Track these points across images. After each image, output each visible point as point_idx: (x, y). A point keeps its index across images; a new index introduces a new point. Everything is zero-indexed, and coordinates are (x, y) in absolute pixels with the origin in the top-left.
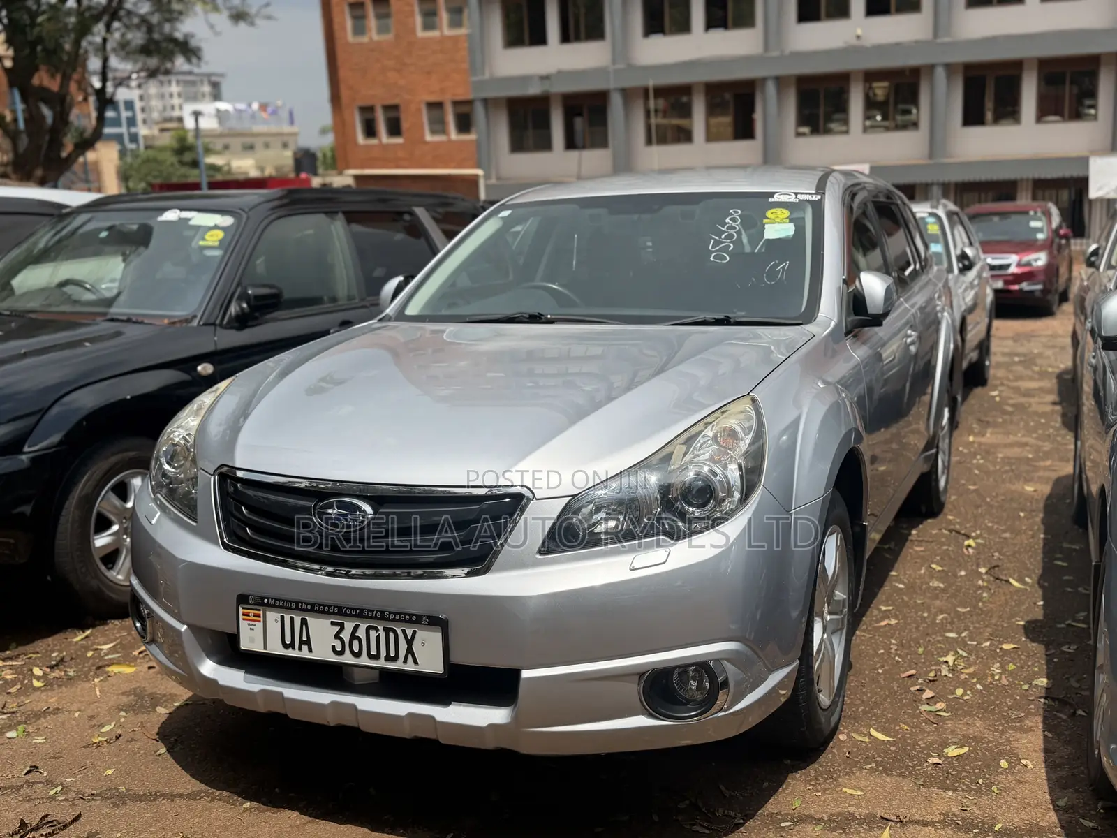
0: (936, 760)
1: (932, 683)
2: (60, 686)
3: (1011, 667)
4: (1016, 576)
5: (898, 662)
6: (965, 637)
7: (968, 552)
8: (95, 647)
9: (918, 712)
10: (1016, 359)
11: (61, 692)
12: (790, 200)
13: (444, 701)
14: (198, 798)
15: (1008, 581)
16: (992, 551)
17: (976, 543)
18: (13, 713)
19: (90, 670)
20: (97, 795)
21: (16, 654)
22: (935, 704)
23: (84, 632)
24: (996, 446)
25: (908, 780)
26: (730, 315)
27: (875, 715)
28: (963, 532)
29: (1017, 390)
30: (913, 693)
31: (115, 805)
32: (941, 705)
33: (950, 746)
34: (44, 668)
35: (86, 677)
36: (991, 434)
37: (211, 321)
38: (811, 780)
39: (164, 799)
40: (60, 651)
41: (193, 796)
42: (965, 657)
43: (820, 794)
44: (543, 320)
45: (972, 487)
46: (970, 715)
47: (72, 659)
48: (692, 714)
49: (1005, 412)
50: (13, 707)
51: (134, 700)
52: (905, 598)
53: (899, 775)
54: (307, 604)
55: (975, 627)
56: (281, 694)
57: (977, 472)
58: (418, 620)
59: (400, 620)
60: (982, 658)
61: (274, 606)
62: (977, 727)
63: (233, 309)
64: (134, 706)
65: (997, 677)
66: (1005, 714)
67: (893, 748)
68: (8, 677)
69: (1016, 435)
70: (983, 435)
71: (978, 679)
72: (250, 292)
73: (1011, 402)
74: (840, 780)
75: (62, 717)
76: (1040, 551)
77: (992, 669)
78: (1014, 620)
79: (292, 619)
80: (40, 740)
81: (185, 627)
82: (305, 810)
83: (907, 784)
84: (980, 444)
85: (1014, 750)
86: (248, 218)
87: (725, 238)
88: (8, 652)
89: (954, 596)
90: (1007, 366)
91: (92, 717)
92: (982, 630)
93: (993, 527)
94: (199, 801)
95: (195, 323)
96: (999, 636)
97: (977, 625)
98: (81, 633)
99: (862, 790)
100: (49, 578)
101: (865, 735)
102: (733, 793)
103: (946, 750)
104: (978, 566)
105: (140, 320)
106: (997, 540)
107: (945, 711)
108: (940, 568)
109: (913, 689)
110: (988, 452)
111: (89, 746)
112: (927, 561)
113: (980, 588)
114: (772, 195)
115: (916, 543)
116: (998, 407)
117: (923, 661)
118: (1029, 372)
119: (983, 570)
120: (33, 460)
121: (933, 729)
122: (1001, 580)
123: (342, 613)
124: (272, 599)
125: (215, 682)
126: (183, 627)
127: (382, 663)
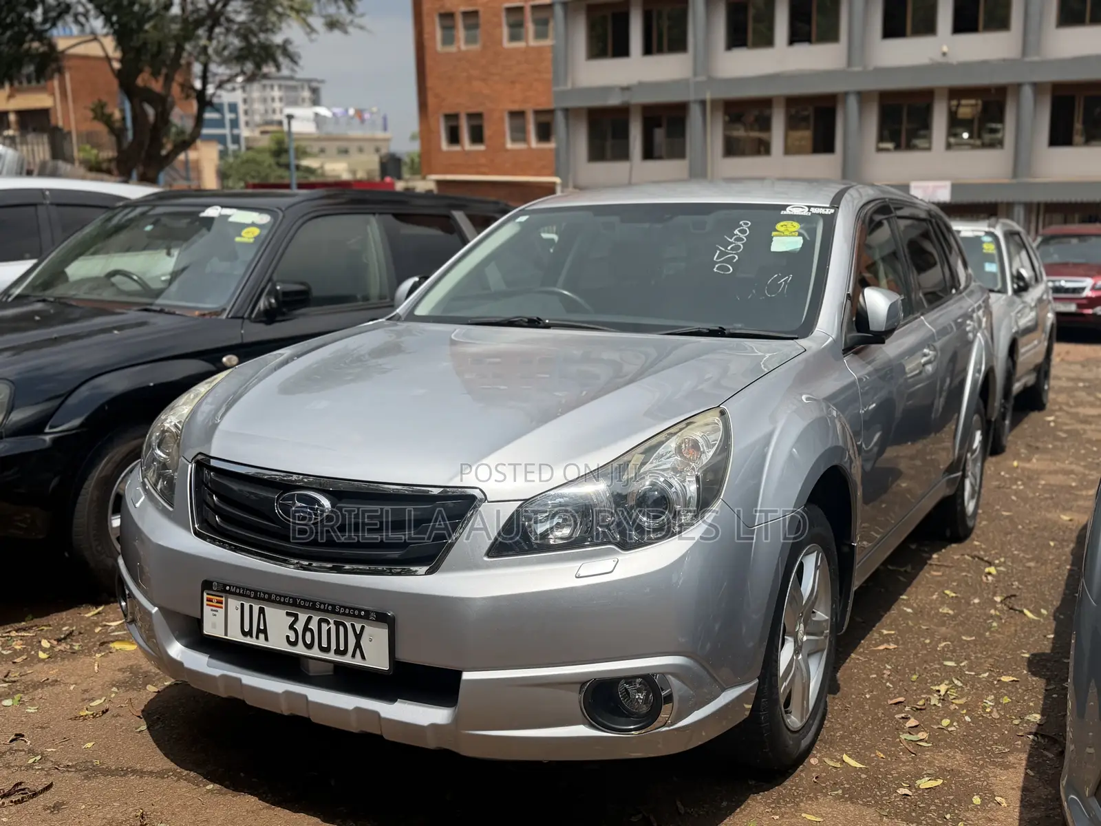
0: (907, 791)
1: (919, 712)
2: (63, 659)
3: (1006, 700)
4: (1031, 608)
5: (888, 687)
6: (964, 666)
7: (987, 579)
8: (104, 623)
9: (898, 740)
10: (1081, 384)
11: (63, 665)
12: (802, 214)
13: (390, 698)
14: (166, 776)
15: (1022, 612)
16: (1013, 579)
17: (997, 571)
18: (14, 682)
19: (94, 645)
20: (71, 767)
21: (30, 625)
22: (917, 734)
23: (97, 608)
24: (1040, 473)
25: (872, 810)
26: (724, 327)
27: (853, 741)
28: (986, 559)
29: (1075, 416)
30: (897, 721)
31: (87, 777)
32: (923, 735)
33: (924, 777)
34: (52, 641)
35: (89, 652)
36: (1037, 460)
37: (240, 315)
38: (773, 803)
39: (133, 775)
40: (71, 625)
41: (161, 775)
42: (960, 687)
43: (778, 817)
44: (542, 325)
45: (1006, 514)
46: (952, 746)
47: (80, 633)
48: (632, 727)
49: (1057, 438)
50: (15, 676)
51: (128, 677)
52: (910, 623)
53: (864, 804)
54: (265, 593)
55: (976, 657)
56: (240, 680)
57: (1014, 498)
58: (366, 616)
59: (348, 615)
60: (977, 689)
61: (234, 593)
62: (957, 761)
63: (262, 304)
64: (127, 682)
65: (988, 710)
66: (989, 748)
67: (863, 776)
68: (18, 647)
69: (1064, 462)
70: (1029, 460)
71: (968, 710)
72: (278, 288)
73: (1066, 428)
74: (802, 804)
75: (57, 689)
76: (1063, 583)
77: (985, 701)
78: (1018, 652)
79: (251, 607)
80: (31, 710)
81: (156, 609)
82: (264, 796)
83: (870, 814)
84: (1023, 469)
85: (990, 786)
86: (284, 217)
87: (732, 249)
88: (23, 623)
89: (962, 624)
90: (1070, 391)
91: (85, 691)
92: (983, 661)
93: (1018, 555)
94: (166, 780)
95: (224, 316)
96: (999, 667)
97: (979, 655)
98: (94, 608)
99: (822, 817)
100: (66, 554)
101: (838, 760)
102: (689, 810)
103: (918, 782)
104: (995, 594)
105: (172, 310)
106: (1021, 568)
107: (926, 742)
108: (954, 595)
109: (897, 716)
110: (1030, 478)
111: (76, 718)
112: (941, 585)
113: (992, 616)
114: (784, 207)
115: (935, 567)
116: (1051, 433)
117: (915, 688)
118: (1091, 399)
119: (998, 599)
120: (55, 441)
121: (910, 759)
122: (1015, 610)
123: (296, 604)
124: (234, 587)
125: (181, 664)
126: (154, 610)
127: (332, 656)
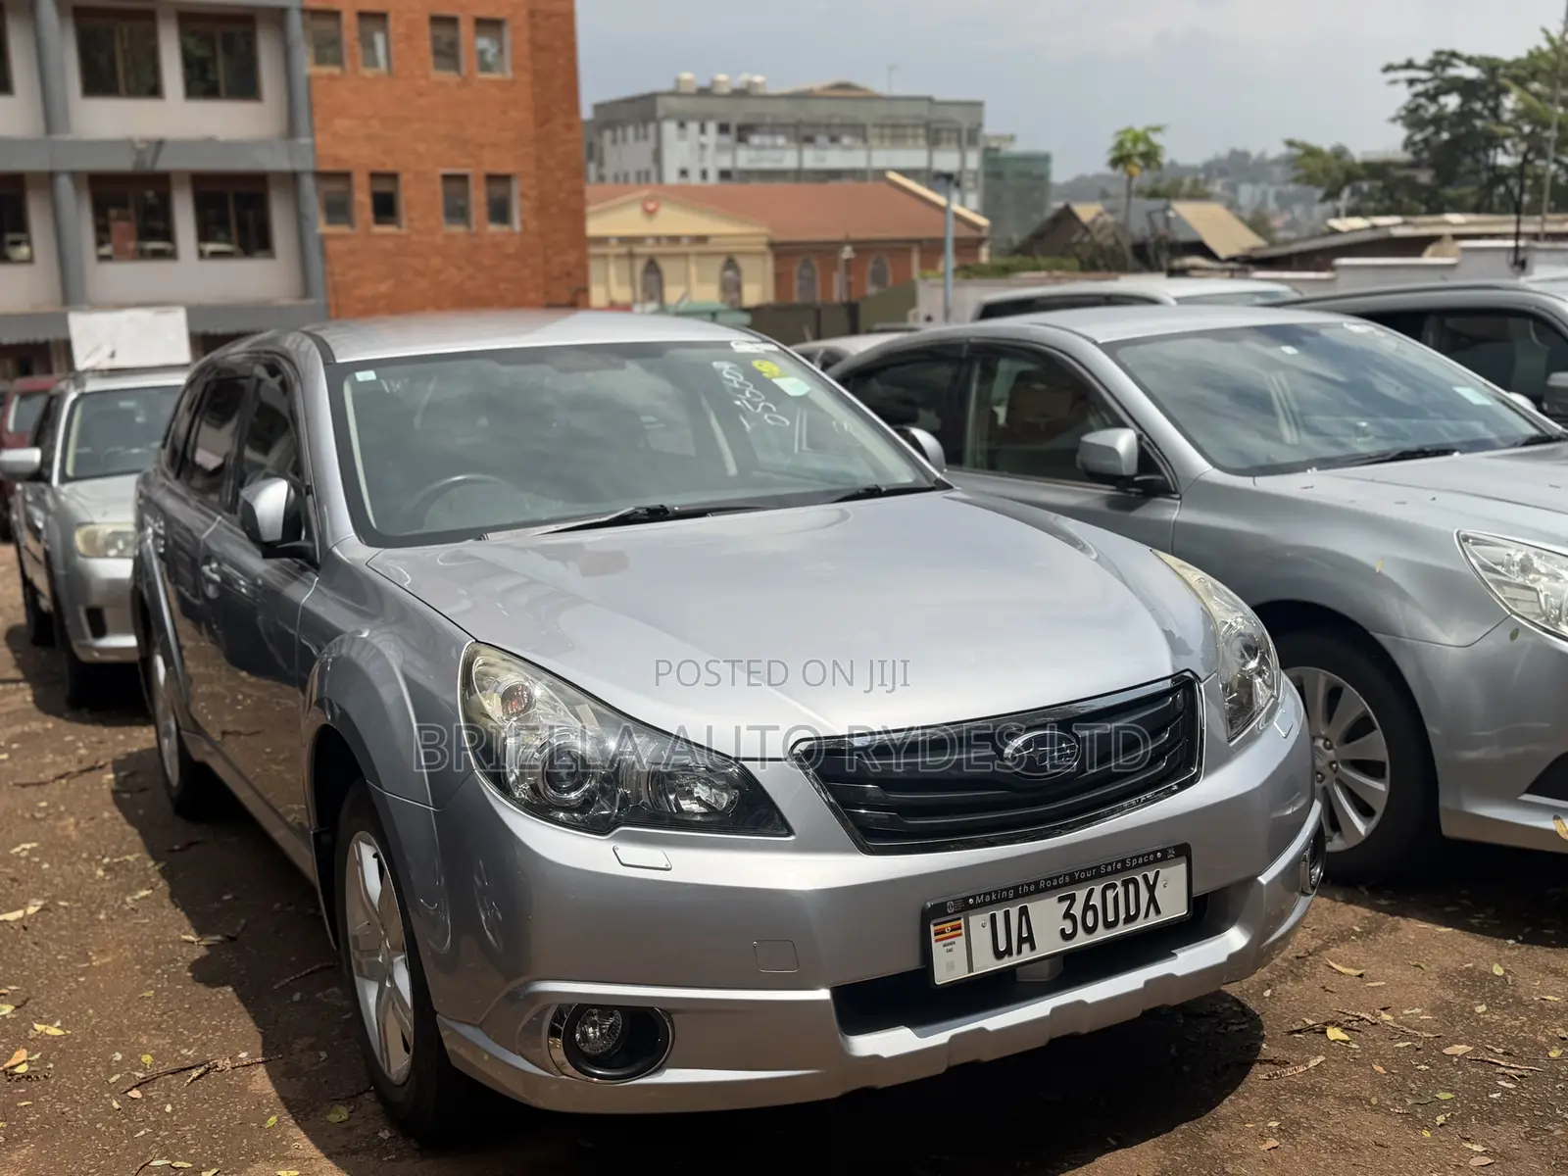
54: (1029, 885)
58: (1164, 856)
59: (1141, 865)
61: (982, 905)
79: (1007, 913)
81: (828, 992)
123: (1074, 880)
124: (980, 895)
125: (876, 1059)
126: (823, 994)
127: (1122, 929)
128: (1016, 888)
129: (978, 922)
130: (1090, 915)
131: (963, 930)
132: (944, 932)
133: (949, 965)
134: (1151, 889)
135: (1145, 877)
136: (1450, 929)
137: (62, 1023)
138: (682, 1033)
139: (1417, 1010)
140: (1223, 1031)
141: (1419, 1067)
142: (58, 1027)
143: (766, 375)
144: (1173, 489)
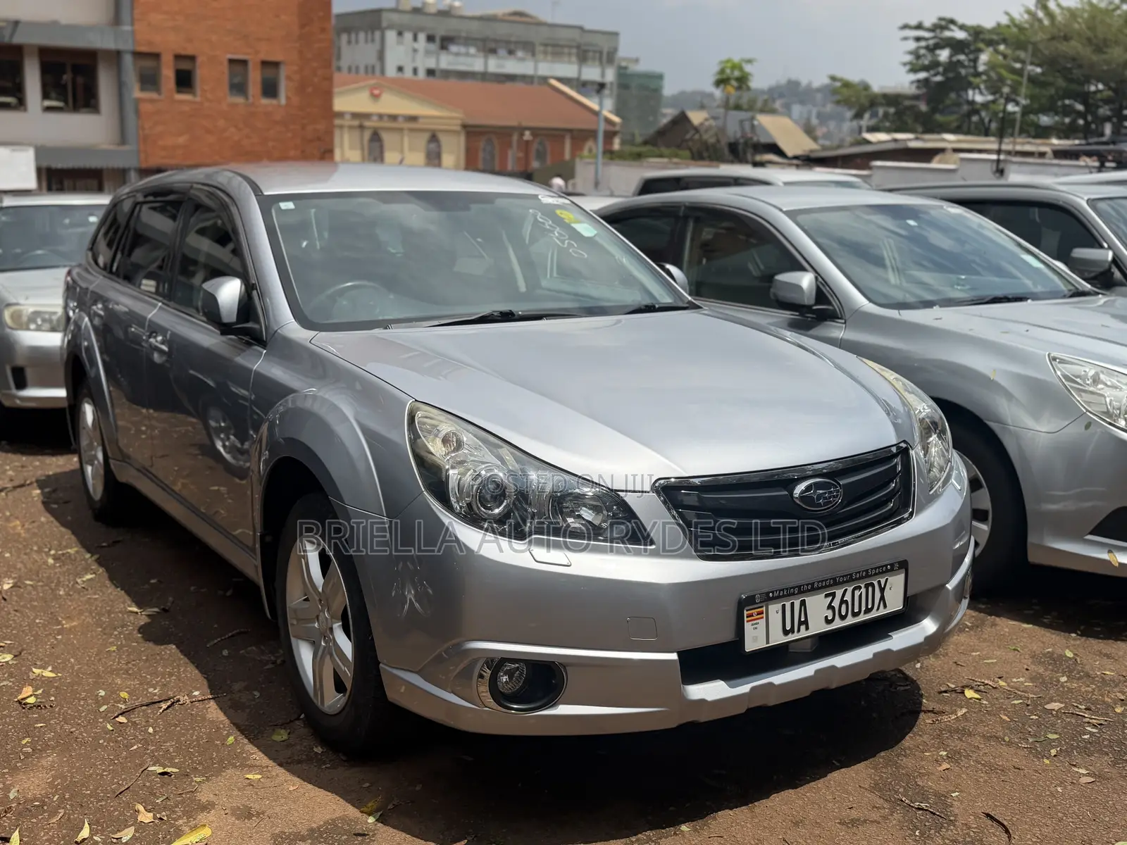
54: (807, 585)
58: (890, 568)
59: (877, 574)
79: (792, 604)
81: (676, 654)
123: (836, 583)
124: (776, 591)
125: (702, 702)
126: (674, 656)
127: (863, 618)
128: (799, 587)
129: (774, 609)
130: (844, 607)
131: (764, 615)
132: (753, 616)
133: (755, 639)
134: (882, 590)
135: (879, 582)
136: (1031, 626)
137: (53, 668)
138: (573, 680)
139: (1021, 679)
140: (894, 690)
141: (1031, 717)
142: (50, 671)
143: (567, 221)
144: (840, 316)
